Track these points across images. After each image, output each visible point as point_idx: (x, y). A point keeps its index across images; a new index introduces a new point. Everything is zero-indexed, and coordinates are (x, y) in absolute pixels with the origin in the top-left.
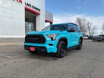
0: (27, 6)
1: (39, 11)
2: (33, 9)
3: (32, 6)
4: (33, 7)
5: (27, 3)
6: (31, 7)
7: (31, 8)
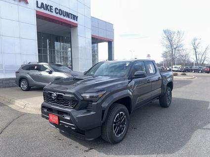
0: (42, 10)
1: (74, 19)
2: (58, 16)
3: (56, 9)
4: (57, 11)
5: (42, 4)
6: (53, 10)
7: (54, 14)
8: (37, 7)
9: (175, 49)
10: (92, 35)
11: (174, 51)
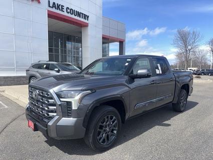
0: (54, 10)
1: (85, 18)
2: (69, 15)
3: (67, 8)
4: (69, 11)
5: (54, 3)
6: (65, 10)
7: (65, 13)
8: (49, 6)
9: (189, 50)
10: (103, 35)
11: (188, 52)
